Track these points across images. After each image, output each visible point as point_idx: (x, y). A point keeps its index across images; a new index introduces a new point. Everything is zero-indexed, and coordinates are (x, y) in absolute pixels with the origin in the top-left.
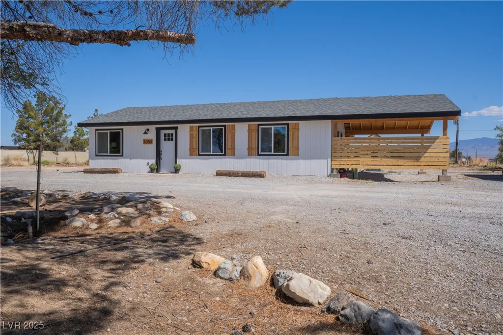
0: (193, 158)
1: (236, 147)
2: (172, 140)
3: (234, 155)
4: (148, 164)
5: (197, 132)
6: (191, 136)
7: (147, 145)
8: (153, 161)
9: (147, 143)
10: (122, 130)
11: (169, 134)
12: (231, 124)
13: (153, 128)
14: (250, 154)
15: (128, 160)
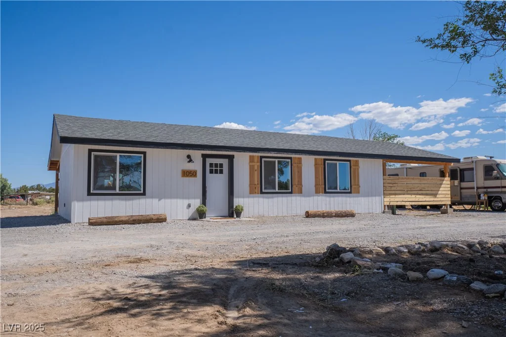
0: (253, 197)
1: (303, 183)
2: (221, 172)
3: (301, 193)
4: (189, 206)
5: (259, 164)
6: (252, 168)
7: (187, 179)
8: (197, 203)
9: (187, 176)
10: (144, 153)
11: (216, 165)
12: (297, 156)
13: (197, 155)
14: (317, 192)
15: (155, 201)
